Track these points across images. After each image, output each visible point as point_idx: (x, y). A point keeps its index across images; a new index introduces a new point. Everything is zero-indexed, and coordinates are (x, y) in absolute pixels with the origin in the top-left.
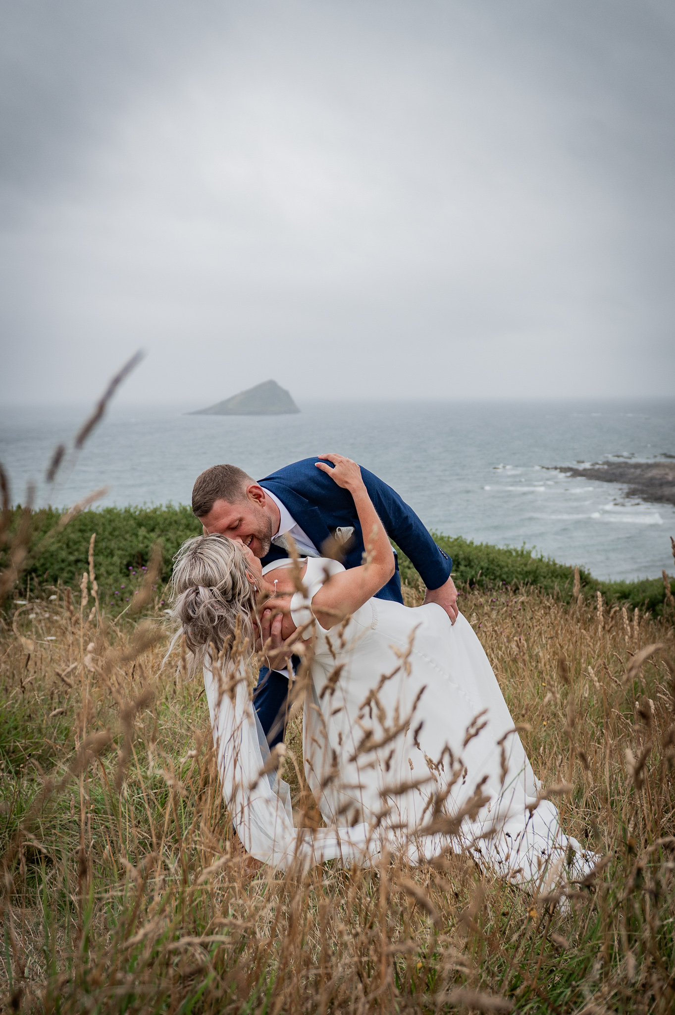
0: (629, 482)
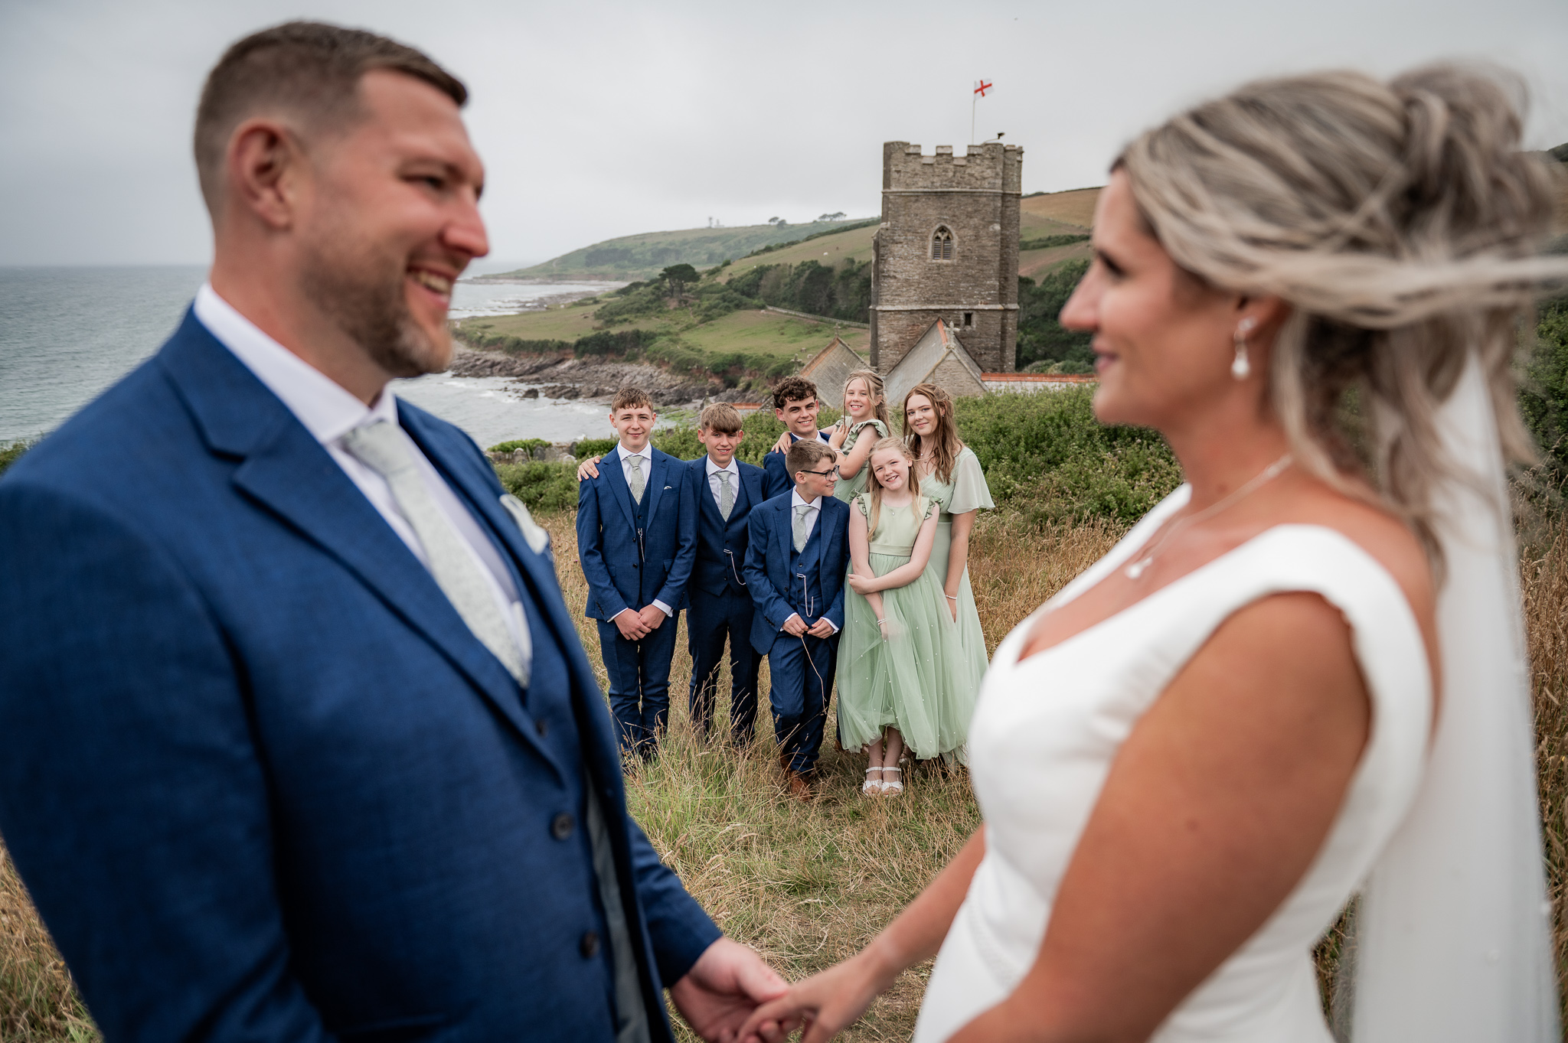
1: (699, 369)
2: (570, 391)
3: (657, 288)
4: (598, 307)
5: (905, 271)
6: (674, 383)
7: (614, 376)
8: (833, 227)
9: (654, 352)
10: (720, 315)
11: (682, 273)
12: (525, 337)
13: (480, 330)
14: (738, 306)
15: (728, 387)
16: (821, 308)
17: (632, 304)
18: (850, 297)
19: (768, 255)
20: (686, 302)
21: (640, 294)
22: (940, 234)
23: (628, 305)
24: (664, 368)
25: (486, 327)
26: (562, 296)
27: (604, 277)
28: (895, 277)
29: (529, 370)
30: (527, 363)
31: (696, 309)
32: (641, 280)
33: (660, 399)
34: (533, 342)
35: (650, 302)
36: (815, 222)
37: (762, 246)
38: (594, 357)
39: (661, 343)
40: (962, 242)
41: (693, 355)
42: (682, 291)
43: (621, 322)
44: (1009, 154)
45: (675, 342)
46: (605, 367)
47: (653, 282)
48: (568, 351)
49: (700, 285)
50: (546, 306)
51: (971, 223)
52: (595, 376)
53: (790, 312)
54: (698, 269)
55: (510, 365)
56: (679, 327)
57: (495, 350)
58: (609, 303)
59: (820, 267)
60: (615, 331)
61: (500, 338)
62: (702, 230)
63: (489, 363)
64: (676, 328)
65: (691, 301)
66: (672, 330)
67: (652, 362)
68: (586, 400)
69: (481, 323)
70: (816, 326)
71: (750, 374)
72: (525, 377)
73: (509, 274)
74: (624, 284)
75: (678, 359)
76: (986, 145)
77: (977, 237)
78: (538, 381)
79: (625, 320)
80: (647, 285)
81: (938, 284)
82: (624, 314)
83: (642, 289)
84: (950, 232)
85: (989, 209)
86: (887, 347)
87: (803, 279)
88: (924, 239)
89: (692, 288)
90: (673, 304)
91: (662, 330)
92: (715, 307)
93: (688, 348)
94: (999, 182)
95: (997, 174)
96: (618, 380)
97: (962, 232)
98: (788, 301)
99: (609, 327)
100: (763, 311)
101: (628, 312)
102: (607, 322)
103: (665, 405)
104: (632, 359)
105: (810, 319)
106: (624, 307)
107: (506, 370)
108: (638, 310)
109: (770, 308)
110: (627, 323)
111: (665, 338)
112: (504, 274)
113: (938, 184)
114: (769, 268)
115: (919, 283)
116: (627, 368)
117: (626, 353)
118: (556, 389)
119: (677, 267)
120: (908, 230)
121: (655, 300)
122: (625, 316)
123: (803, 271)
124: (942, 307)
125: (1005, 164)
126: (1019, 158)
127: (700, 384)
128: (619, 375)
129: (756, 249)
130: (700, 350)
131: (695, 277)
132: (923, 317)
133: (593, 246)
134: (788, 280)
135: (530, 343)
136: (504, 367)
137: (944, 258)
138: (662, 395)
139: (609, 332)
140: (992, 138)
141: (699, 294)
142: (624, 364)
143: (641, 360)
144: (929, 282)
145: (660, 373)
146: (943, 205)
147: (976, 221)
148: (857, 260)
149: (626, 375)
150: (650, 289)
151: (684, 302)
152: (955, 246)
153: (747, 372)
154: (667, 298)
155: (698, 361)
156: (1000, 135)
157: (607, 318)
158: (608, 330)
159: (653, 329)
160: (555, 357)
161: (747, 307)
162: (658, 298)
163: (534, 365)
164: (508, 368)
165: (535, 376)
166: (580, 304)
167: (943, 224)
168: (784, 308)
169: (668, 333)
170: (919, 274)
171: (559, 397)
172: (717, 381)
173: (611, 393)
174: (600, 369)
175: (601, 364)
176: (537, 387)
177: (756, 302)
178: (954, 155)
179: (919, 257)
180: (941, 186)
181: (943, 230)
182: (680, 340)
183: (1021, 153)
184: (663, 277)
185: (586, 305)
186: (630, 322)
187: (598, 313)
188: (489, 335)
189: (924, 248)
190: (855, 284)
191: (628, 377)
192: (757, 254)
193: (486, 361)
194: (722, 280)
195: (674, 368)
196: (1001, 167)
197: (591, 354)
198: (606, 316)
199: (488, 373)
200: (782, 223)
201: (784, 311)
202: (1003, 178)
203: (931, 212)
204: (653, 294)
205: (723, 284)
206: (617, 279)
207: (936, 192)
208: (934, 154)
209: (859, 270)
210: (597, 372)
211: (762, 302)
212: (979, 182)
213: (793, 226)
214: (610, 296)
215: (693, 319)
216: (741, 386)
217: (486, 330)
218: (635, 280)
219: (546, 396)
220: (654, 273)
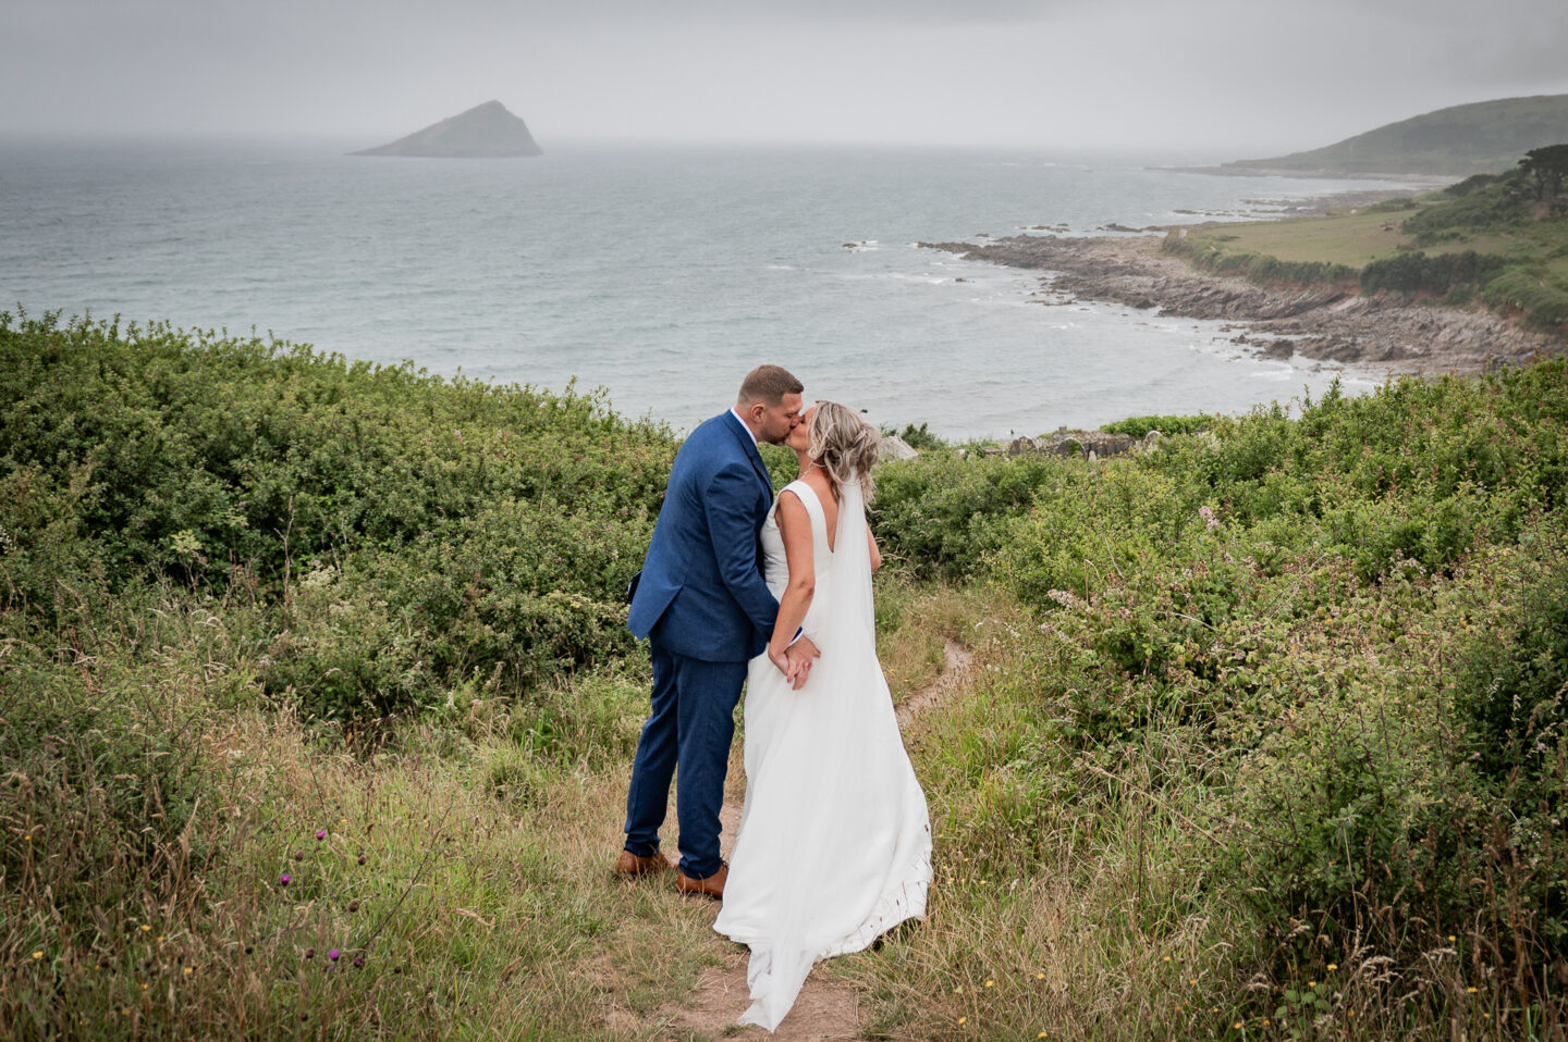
0: (1055, 267)
2: (1347, 347)
3: (1514, 185)
4: (1412, 213)
6: (1528, 345)
7: (1423, 327)
9: (1498, 290)
11: (1559, 162)
12: (1283, 257)
13: (1215, 243)
17: (1468, 209)
20: (1563, 209)
21: (1484, 193)
23: (1460, 211)
24: (1513, 319)
25: (1225, 239)
26: (1354, 197)
27: (1430, 168)
29: (1283, 309)
30: (1281, 298)
32: (1488, 172)
34: (1295, 265)
35: (1499, 206)
38: (1394, 294)
39: (1513, 275)
42: (1557, 191)
43: (1446, 239)
45: (1536, 275)
46: (1411, 313)
47: (1508, 174)
48: (1350, 283)
50: (1327, 210)
52: (1394, 325)
55: (1253, 301)
56: (1546, 251)
57: (1234, 275)
58: (1430, 208)
60: (1432, 253)
61: (1245, 257)
63: (1222, 296)
64: (1540, 253)
66: (1533, 256)
67: (1492, 307)
68: (1371, 365)
69: (1218, 233)
72: (1276, 322)
74: (1458, 180)
75: (1538, 304)
78: (1296, 328)
79: (1454, 236)
80: (1496, 180)
82: (1453, 225)
83: (1489, 186)
90: (1540, 212)
91: (1516, 255)
93: (1559, 286)
96: (1430, 335)
99: (1426, 246)
101: (1460, 222)
102: (1422, 237)
104: (1459, 301)
106: (1454, 215)
107: (1244, 308)
108: (1478, 220)
110: (1455, 241)
111: (1519, 268)
112: (1271, 160)
116: (1448, 316)
117: (1450, 290)
118: (1324, 343)
119: (1552, 149)
121: (1509, 204)
122: (1455, 229)
128: (1434, 327)
135: (1290, 265)
136: (1245, 303)
139: (1423, 254)
142: (1443, 309)
143: (1474, 303)
145: (1505, 327)
149: (1445, 326)
150: (1503, 185)
151: (1560, 210)
154: (1530, 202)
157: (1423, 232)
158: (1424, 250)
159: (1500, 253)
160: (1329, 291)
162: (1513, 202)
163: (1293, 302)
164: (1251, 305)
165: (1292, 320)
166: (1385, 208)
169: (1527, 260)
171: (1326, 357)
173: (1415, 356)
174: (1402, 316)
175: (1404, 307)
176: (1292, 338)
182: (1547, 272)
184: (1526, 166)
185: (1393, 210)
186: (1462, 238)
187: (1409, 222)
188: (1228, 252)
191: (1448, 330)
193: (1218, 292)
195: (1530, 318)
197: (1389, 289)
198: (1421, 228)
199: (1218, 311)
204: (1506, 193)
206: (1451, 173)
210: (1395, 319)
214: (1432, 196)
217: (1225, 244)
218: (1480, 173)
219: (1305, 354)
220: (1511, 161)
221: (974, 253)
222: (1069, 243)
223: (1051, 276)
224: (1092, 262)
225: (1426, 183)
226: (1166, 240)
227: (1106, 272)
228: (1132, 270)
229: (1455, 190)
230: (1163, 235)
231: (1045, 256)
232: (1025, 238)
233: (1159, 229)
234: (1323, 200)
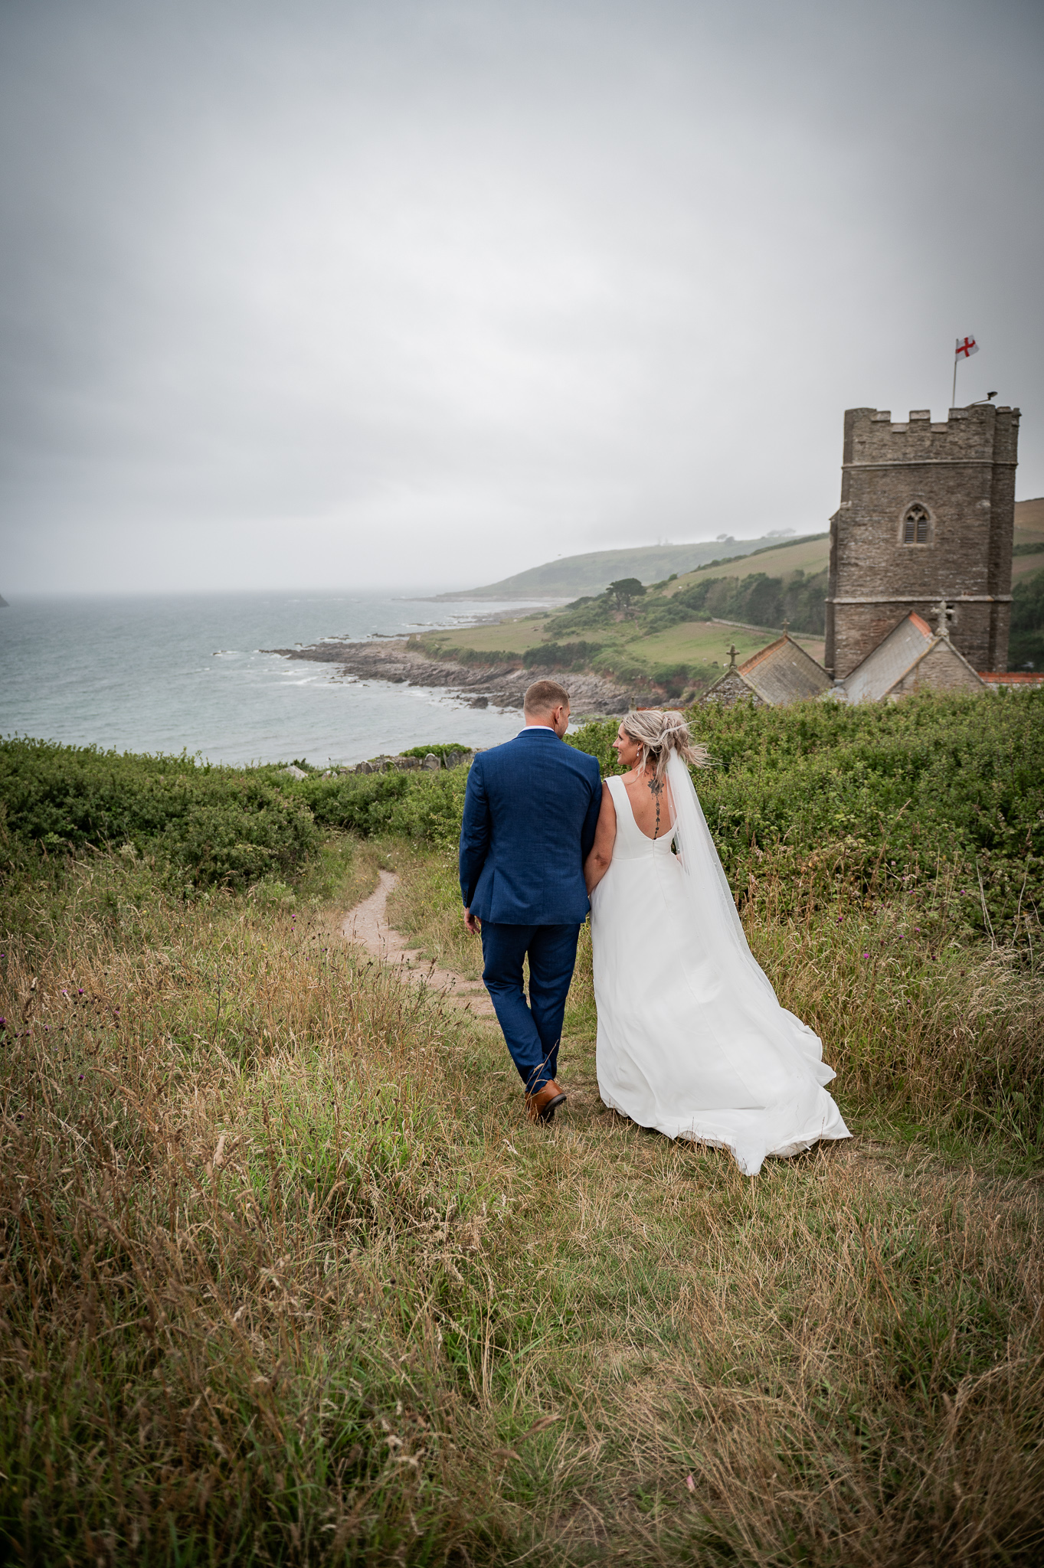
0: (345, 661)
1: (643, 679)
3: (604, 602)
4: (549, 620)
5: (869, 557)
6: (617, 693)
8: (783, 542)
9: (600, 663)
10: (666, 627)
11: (628, 588)
12: (478, 648)
13: (438, 642)
14: (683, 619)
15: (671, 697)
16: (768, 620)
17: (581, 617)
18: (799, 609)
19: (714, 569)
20: (632, 615)
21: (589, 607)
22: (913, 514)
23: (577, 618)
24: (609, 678)
25: (443, 640)
26: (516, 612)
27: (554, 593)
28: (856, 565)
29: (480, 679)
30: (478, 673)
31: (641, 621)
32: (590, 595)
33: (603, 708)
34: (485, 653)
35: (597, 615)
36: (763, 538)
37: (709, 562)
38: (542, 668)
39: (607, 654)
40: (941, 522)
41: (637, 665)
42: (629, 604)
43: (568, 634)
44: (1001, 418)
45: (620, 653)
47: (600, 596)
48: (517, 662)
49: (647, 599)
50: (500, 620)
51: (953, 499)
53: (737, 624)
54: (644, 584)
55: (462, 675)
56: (624, 639)
57: (451, 660)
58: (558, 617)
59: (767, 579)
60: (562, 643)
61: (456, 650)
62: (651, 548)
63: (444, 673)
64: (622, 640)
65: (637, 614)
66: (618, 642)
67: (597, 672)
69: (439, 636)
70: (763, 637)
71: (694, 685)
72: (476, 687)
73: (469, 592)
74: (573, 600)
75: (623, 669)
76: (973, 406)
77: (960, 516)
78: (488, 690)
79: (573, 632)
80: (595, 599)
81: (910, 572)
82: (572, 626)
83: (590, 603)
84: (926, 511)
85: (976, 483)
86: (845, 646)
87: (750, 591)
88: (893, 519)
89: (638, 602)
90: (620, 617)
91: (608, 642)
92: (661, 619)
93: (633, 659)
94: (989, 450)
95: (987, 441)
97: (941, 511)
98: (735, 613)
99: (558, 639)
100: (708, 623)
101: (576, 625)
102: (556, 634)
103: (608, 714)
104: (579, 669)
105: (757, 631)
106: (574, 620)
107: (458, 679)
108: (586, 623)
109: (716, 620)
110: (574, 636)
111: (611, 650)
112: (464, 592)
113: (912, 455)
114: (715, 581)
115: (887, 571)
116: (573, 678)
117: (573, 664)
118: (505, 698)
119: (626, 581)
120: (876, 509)
121: (603, 613)
122: (573, 629)
123: (750, 583)
124: (915, 599)
125: (996, 429)
126: (1014, 422)
127: (644, 694)
129: (702, 565)
130: (644, 661)
131: (643, 591)
132: (891, 611)
133: (547, 565)
134: (734, 592)
135: (482, 654)
136: (458, 677)
137: (919, 541)
138: (606, 704)
139: (557, 644)
140: (980, 398)
141: (645, 607)
142: (571, 673)
143: (587, 670)
144: (899, 570)
145: (605, 683)
146: (917, 479)
147: (959, 497)
148: (806, 572)
150: (598, 603)
151: (630, 616)
152: (933, 527)
153: (691, 682)
154: (614, 612)
155: (641, 671)
156: (991, 395)
157: (556, 631)
158: (557, 641)
159: (600, 641)
160: (506, 667)
161: (692, 619)
162: (605, 612)
163: (485, 675)
165: (486, 685)
166: (533, 618)
167: (917, 501)
168: (730, 620)
169: (614, 645)
170: (887, 561)
171: (507, 705)
172: (660, 691)
176: (486, 695)
177: (701, 614)
178: (932, 421)
179: (886, 541)
180: (915, 458)
181: (917, 508)
182: (626, 651)
183: (1016, 414)
184: (611, 591)
185: (537, 619)
186: (578, 634)
187: (547, 626)
188: (447, 646)
189: (894, 530)
190: (804, 595)
192: (704, 568)
193: (442, 671)
194: (668, 593)
195: (618, 678)
196: (992, 432)
197: (539, 665)
198: (554, 629)
199: (443, 682)
200: (730, 541)
201: (730, 623)
202: (994, 446)
203: (903, 488)
204: (600, 607)
205: (670, 597)
206: (569, 596)
207: (909, 465)
208: (908, 421)
209: (809, 581)
211: (707, 614)
212: (963, 452)
213: (741, 542)
214: (559, 610)
215: (639, 632)
216: (685, 696)
217: (444, 642)
218: (584, 595)
219: (495, 704)
220: (602, 588)
221: (295, 655)
222: (351, 646)
223: (342, 666)
224: (366, 657)
225: (555, 602)
226: (408, 642)
227: (375, 662)
228: (390, 660)
229: (572, 606)
230: (407, 639)
231: (338, 655)
232: (324, 645)
233: (403, 636)
234: (497, 614)
